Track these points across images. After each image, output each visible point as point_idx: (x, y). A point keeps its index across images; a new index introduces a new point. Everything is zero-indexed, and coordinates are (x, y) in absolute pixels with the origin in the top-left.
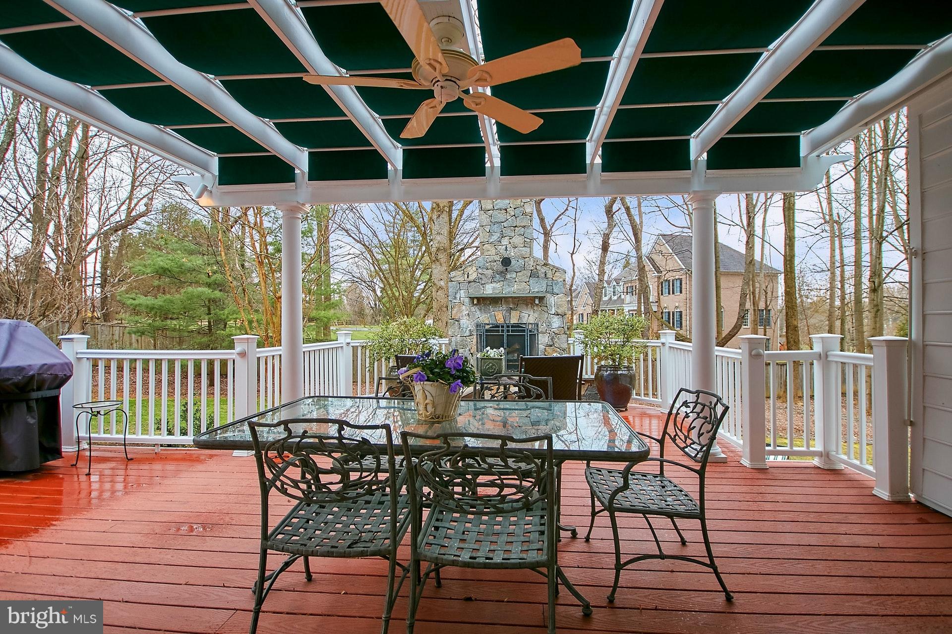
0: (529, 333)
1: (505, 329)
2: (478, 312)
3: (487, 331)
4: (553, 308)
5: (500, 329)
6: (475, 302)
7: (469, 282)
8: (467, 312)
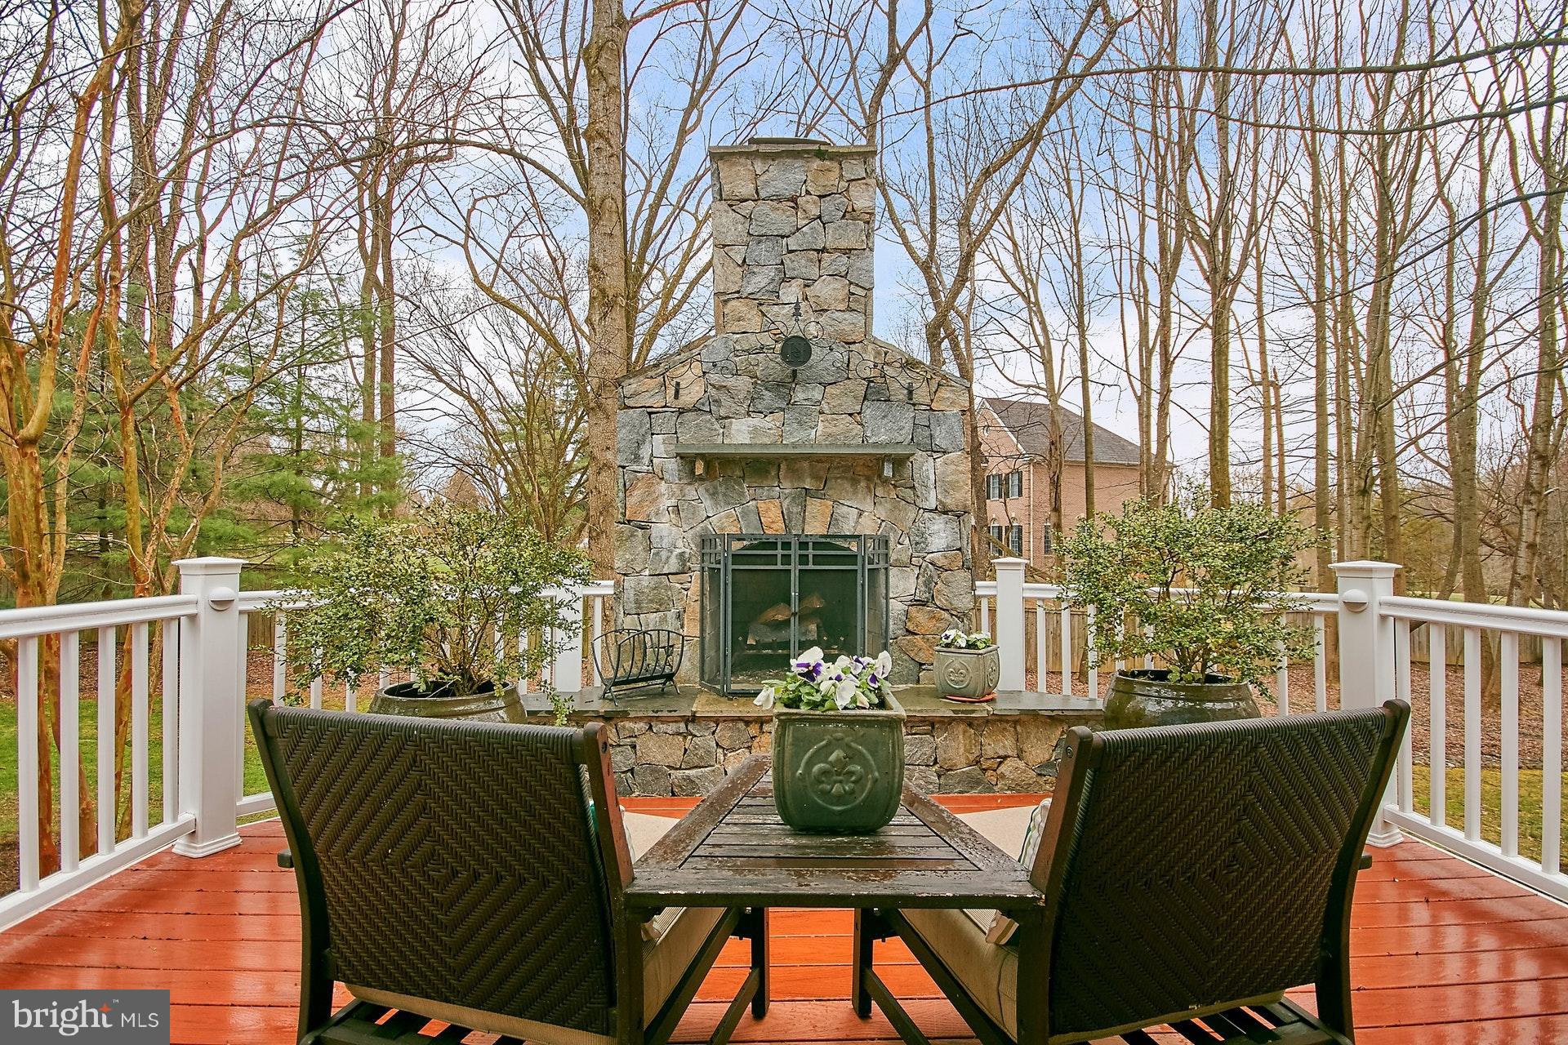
0: (867, 567)
1: (795, 552)
2: (707, 503)
3: (737, 558)
4: (933, 493)
5: (779, 552)
6: (700, 469)
7: (681, 412)
8: (673, 502)
